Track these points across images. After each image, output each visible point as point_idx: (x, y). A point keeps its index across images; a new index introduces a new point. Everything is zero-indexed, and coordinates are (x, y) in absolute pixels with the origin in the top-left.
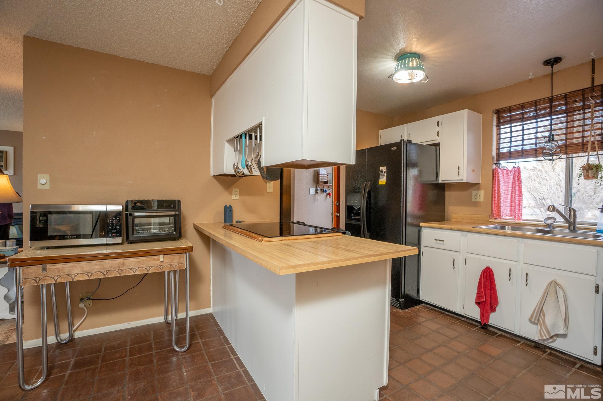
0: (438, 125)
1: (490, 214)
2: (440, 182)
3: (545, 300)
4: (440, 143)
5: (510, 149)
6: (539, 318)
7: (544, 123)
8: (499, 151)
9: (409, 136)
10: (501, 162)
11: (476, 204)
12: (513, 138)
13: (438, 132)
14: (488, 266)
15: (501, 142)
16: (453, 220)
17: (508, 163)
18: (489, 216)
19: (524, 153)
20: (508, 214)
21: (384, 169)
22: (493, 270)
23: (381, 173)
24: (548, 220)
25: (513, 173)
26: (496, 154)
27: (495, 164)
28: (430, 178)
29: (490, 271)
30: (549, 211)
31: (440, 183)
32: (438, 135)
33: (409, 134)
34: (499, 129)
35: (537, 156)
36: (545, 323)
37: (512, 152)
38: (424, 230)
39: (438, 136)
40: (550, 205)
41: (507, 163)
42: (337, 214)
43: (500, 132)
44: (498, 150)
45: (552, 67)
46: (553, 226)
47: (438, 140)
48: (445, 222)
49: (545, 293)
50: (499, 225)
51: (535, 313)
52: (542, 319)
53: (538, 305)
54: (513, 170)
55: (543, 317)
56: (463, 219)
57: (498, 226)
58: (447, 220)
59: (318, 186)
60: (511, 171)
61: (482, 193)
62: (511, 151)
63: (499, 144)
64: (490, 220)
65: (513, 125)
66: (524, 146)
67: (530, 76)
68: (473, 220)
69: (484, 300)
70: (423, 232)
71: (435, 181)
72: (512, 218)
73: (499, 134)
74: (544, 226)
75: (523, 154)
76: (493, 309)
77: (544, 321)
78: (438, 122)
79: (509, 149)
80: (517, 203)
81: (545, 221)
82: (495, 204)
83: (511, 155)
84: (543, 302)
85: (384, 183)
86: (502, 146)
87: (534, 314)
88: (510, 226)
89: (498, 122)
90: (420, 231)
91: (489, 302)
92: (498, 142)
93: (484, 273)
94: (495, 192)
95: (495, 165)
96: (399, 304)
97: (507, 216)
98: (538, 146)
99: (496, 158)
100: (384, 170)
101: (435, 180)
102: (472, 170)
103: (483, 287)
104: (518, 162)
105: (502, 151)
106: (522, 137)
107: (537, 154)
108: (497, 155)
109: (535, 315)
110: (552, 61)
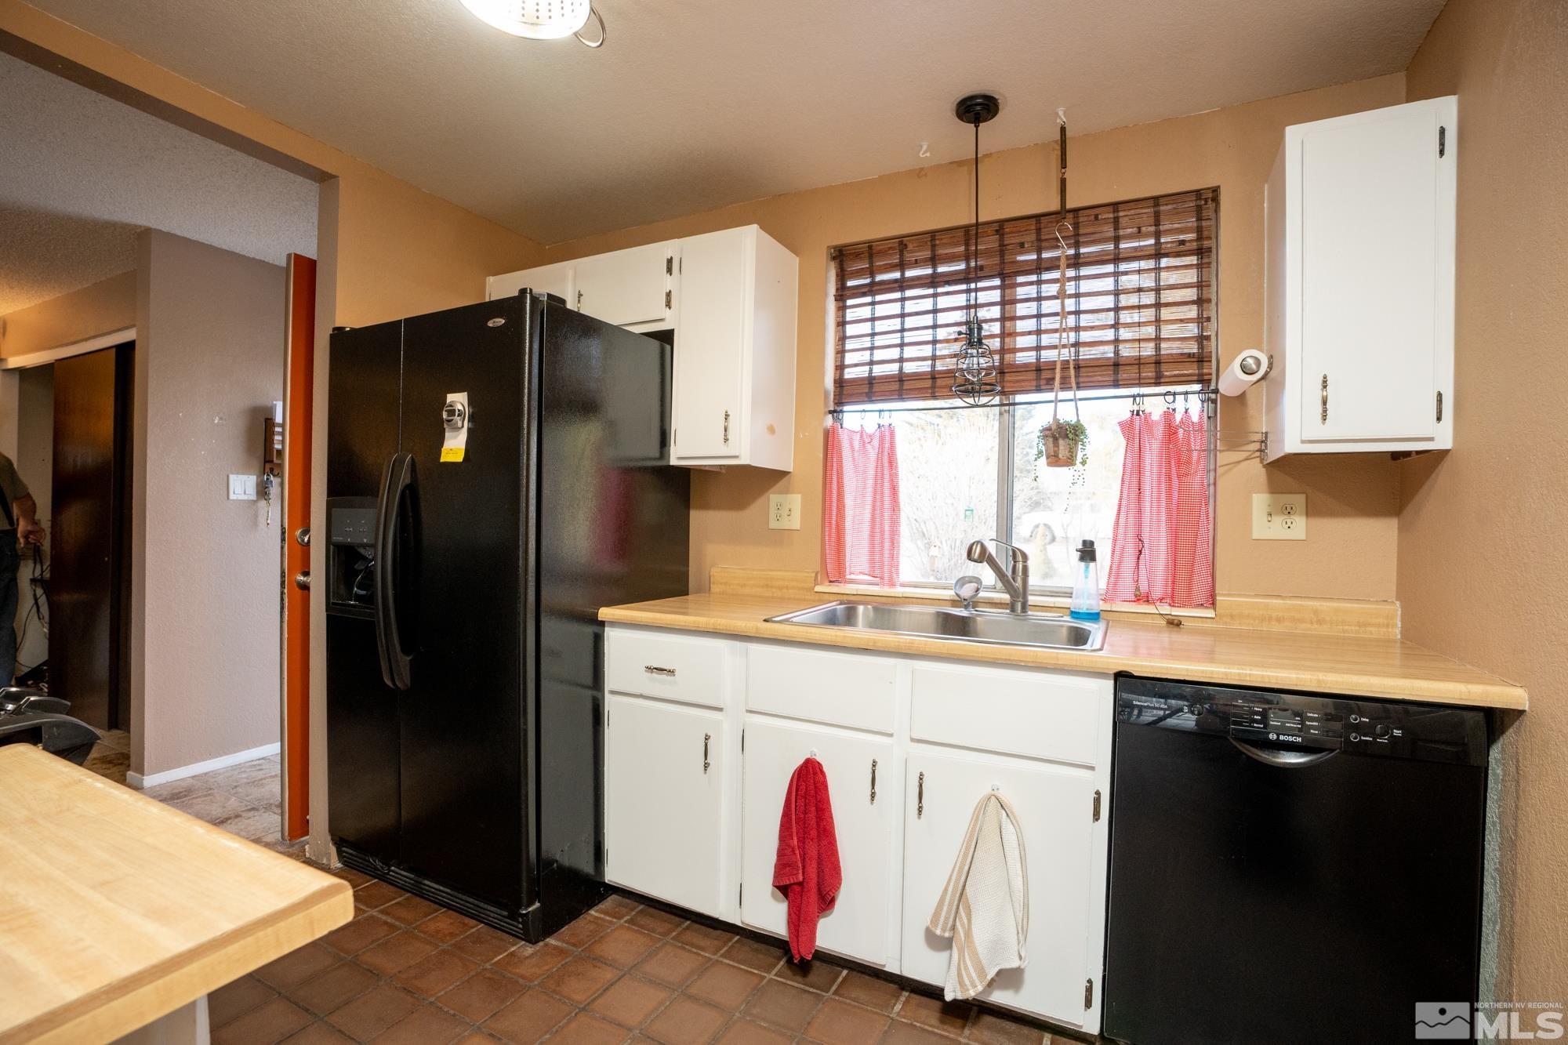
0: (669, 270)
1: (818, 568)
2: (672, 463)
3: (971, 863)
4: (673, 330)
5: (871, 371)
6: (955, 920)
7: (953, 299)
8: (842, 374)
9: (579, 301)
10: (846, 408)
11: (780, 537)
12: (876, 338)
13: (669, 294)
14: (809, 756)
15: (848, 347)
16: (715, 588)
17: (864, 411)
18: (814, 575)
19: (906, 383)
20: (866, 567)
21: (458, 400)
22: (825, 769)
23: (448, 416)
24: (963, 585)
25: (876, 442)
26: (835, 381)
27: (830, 412)
28: (643, 450)
29: (815, 774)
30: (970, 560)
31: (673, 466)
32: (668, 305)
33: (580, 295)
34: (842, 308)
35: (936, 394)
36: (972, 942)
37: (874, 378)
38: (611, 633)
39: (670, 308)
40: (973, 541)
41: (861, 411)
42: (301, 578)
43: (844, 316)
44: (838, 372)
45: (977, 127)
46: (975, 604)
47: (667, 319)
48: (690, 597)
49: (970, 840)
50: (841, 604)
51: (945, 908)
52: (962, 925)
53: (954, 878)
54: (877, 434)
55: (965, 921)
56: (743, 586)
57: (838, 607)
58: (699, 591)
59: (267, 470)
60: (871, 436)
61: (795, 501)
62: (873, 375)
63: (841, 352)
64: (818, 588)
65: (879, 298)
66: (905, 364)
67: (921, 153)
68: (772, 587)
69: (801, 878)
70: (608, 640)
71: (655, 459)
72: (875, 579)
73: (842, 324)
74: (955, 603)
75: (901, 386)
76: (827, 903)
77: (968, 933)
78: (670, 261)
79: (867, 368)
80: (887, 536)
81: (957, 587)
82: (830, 536)
83: (871, 389)
84: (967, 868)
85: (459, 458)
86: (849, 359)
87: (942, 910)
88: (869, 607)
89: (839, 286)
90: (598, 640)
91: (813, 884)
92: (840, 347)
93: (798, 780)
94: (831, 497)
95: (831, 416)
96: (521, 926)
97: (861, 573)
98: (940, 366)
99: (835, 395)
100: (460, 407)
101: (657, 455)
102: (768, 428)
103: (794, 830)
104: (890, 411)
105: (849, 374)
106: (899, 335)
107: (936, 390)
108: (835, 387)
109: (944, 914)
110: (979, 104)
